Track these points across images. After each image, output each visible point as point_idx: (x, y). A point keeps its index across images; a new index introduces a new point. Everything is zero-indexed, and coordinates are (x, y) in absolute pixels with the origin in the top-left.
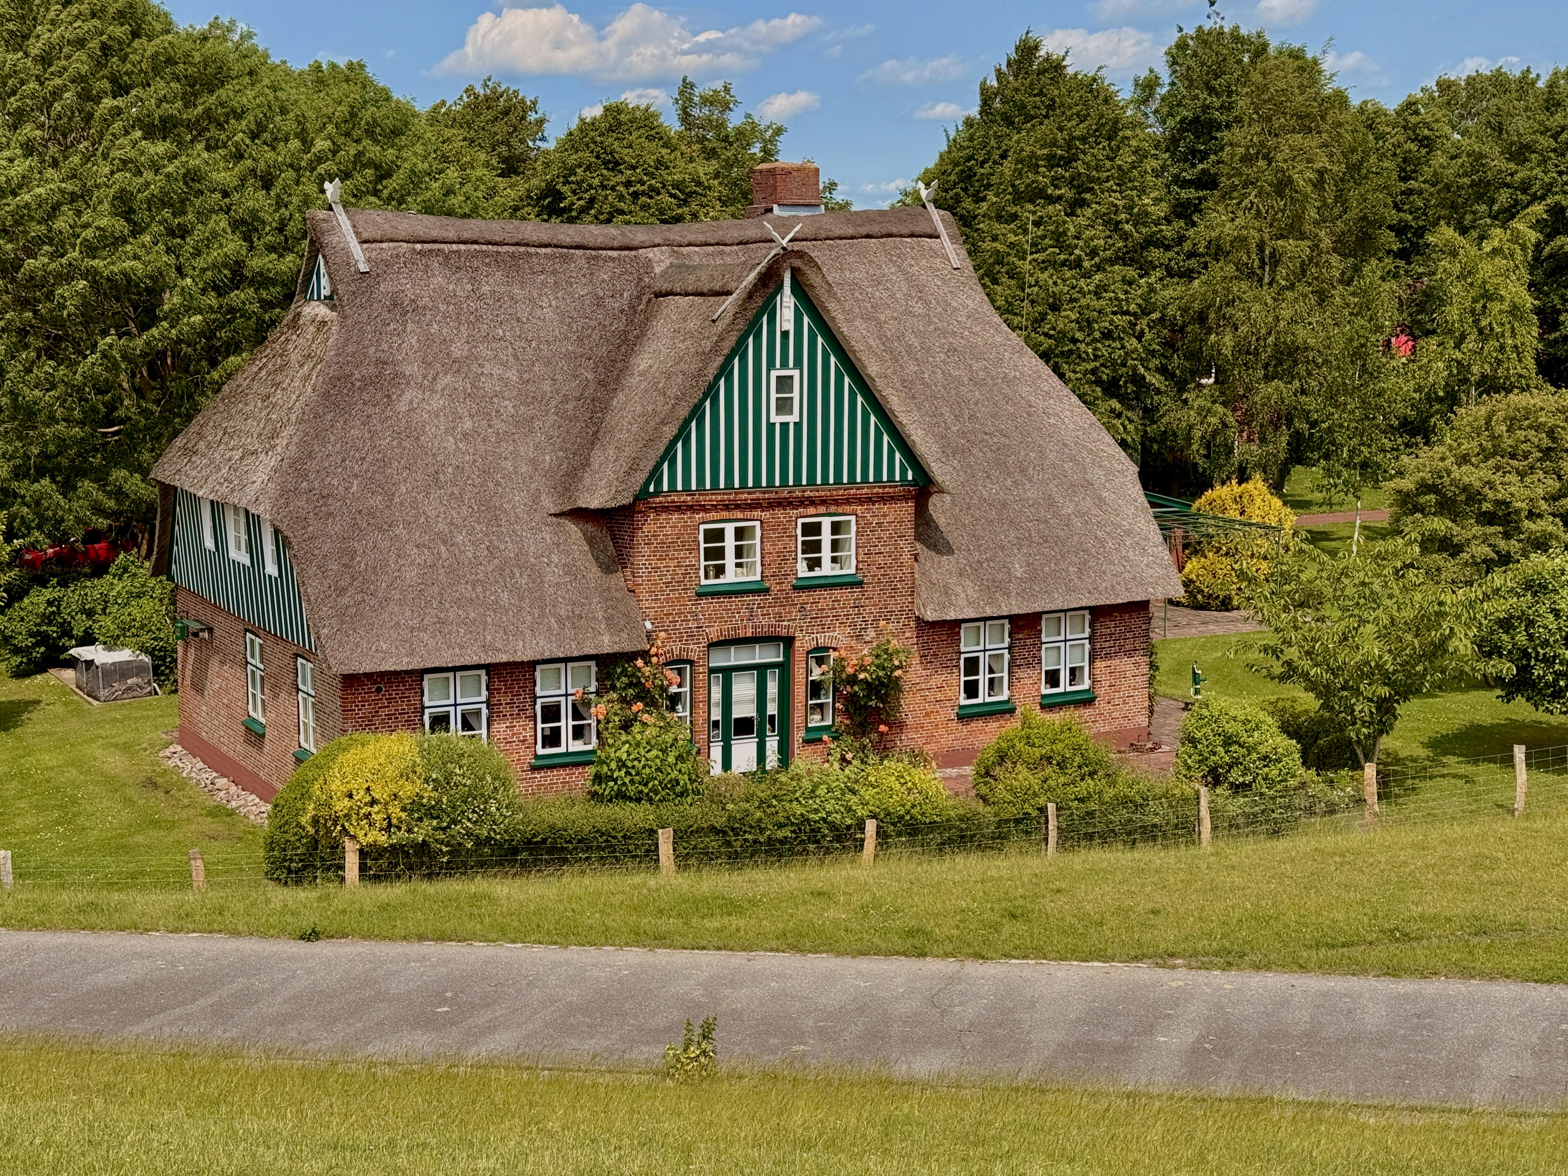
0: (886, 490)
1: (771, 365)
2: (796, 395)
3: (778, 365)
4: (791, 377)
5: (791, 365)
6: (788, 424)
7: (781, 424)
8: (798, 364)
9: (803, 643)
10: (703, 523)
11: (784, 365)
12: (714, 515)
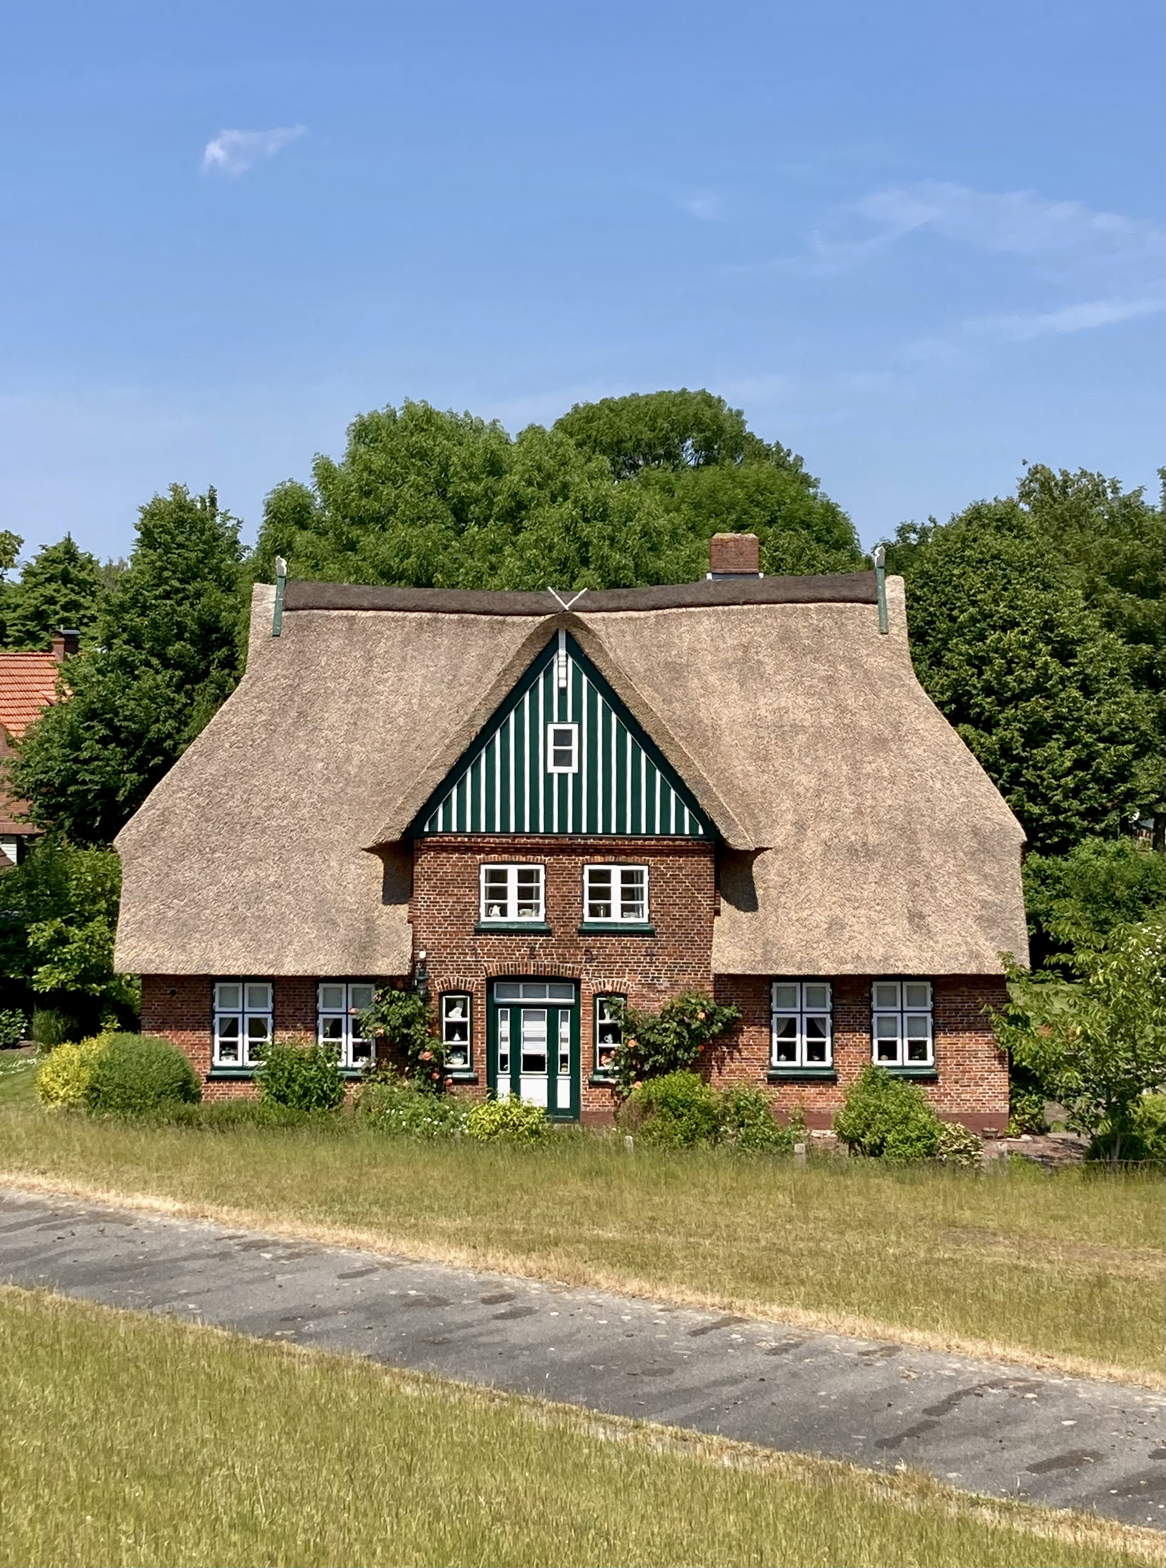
0: (677, 843)
1: (548, 719)
2: (574, 747)
3: (556, 719)
4: (569, 732)
5: (570, 719)
6: (566, 775)
7: (559, 774)
8: (577, 718)
9: (589, 987)
10: (485, 863)
11: (563, 718)
12: (494, 857)
